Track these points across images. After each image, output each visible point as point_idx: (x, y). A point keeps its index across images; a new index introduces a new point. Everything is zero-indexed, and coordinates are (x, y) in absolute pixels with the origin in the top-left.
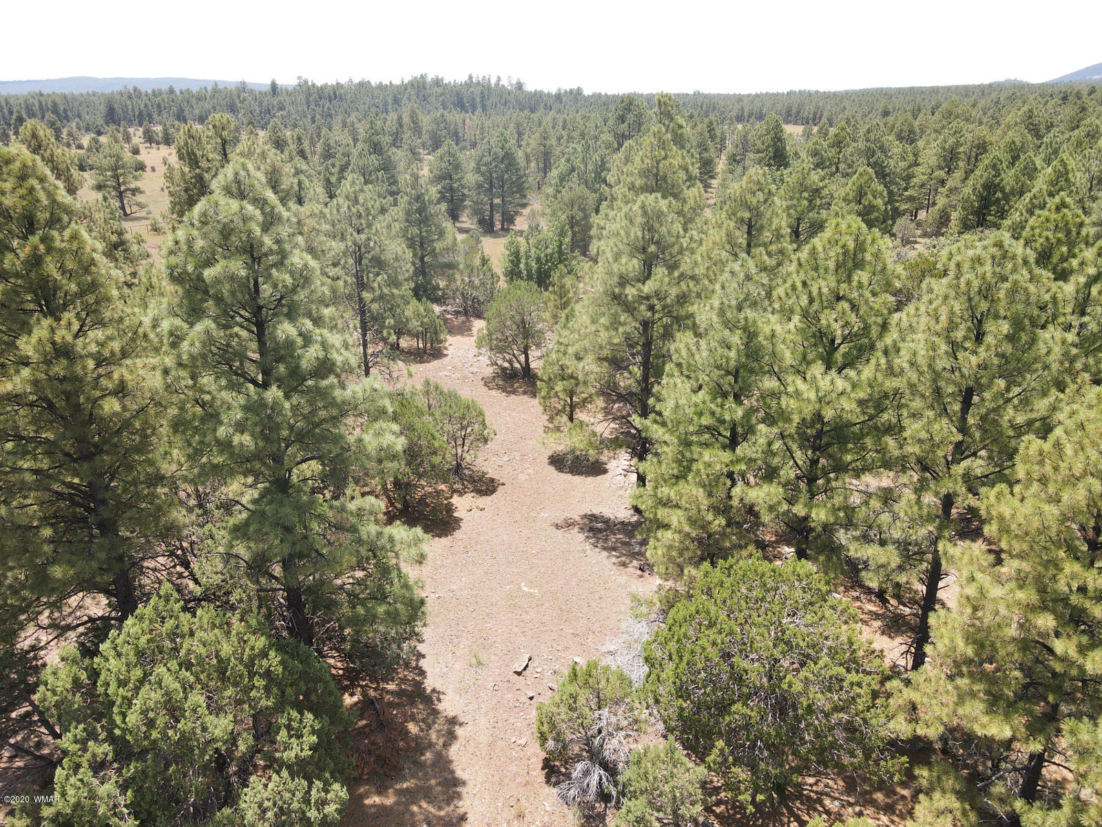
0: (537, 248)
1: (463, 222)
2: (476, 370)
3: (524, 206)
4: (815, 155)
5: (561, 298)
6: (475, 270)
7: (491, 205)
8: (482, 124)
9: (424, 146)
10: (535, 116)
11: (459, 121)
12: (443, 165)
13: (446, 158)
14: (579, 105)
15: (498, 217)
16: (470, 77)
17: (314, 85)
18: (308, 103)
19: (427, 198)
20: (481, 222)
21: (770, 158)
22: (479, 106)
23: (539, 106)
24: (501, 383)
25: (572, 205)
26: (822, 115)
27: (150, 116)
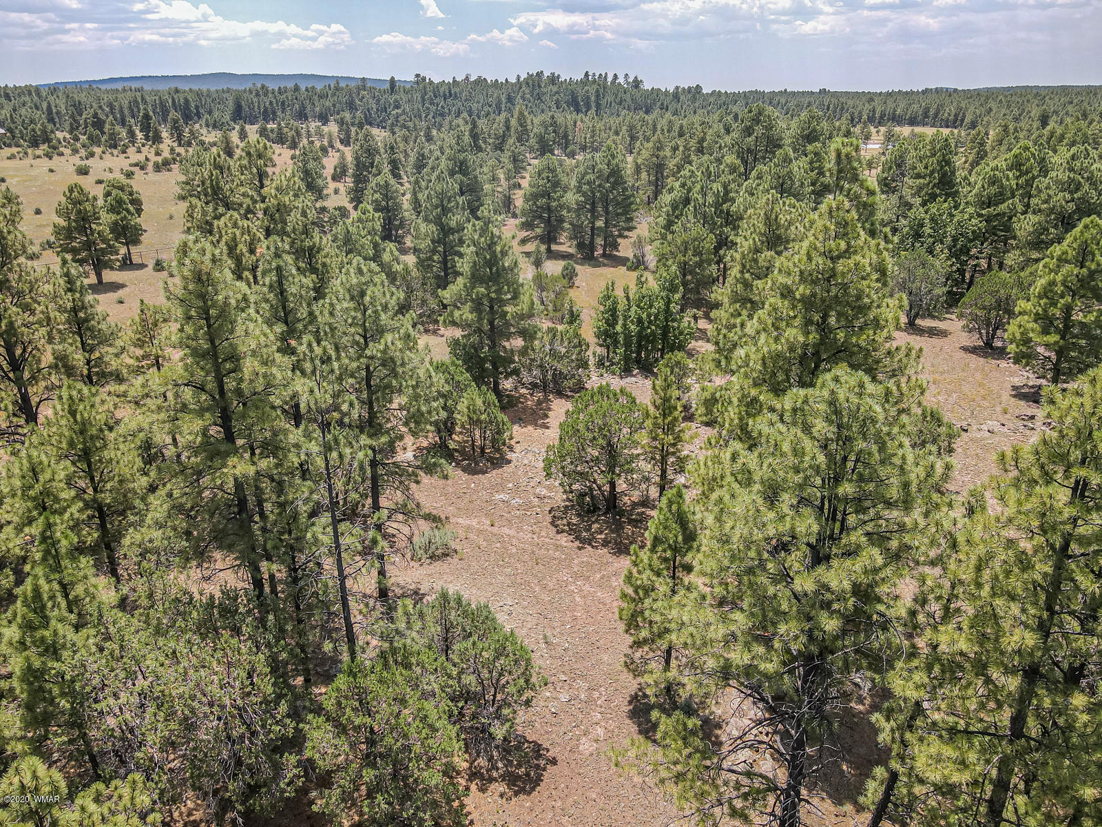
0: (638, 306)
1: (561, 244)
2: (544, 492)
3: (630, 229)
4: (994, 183)
5: (664, 416)
6: (559, 337)
7: (593, 229)
8: (593, 126)
9: (531, 150)
10: (649, 118)
11: (570, 123)
12: (541, 182)
13: (545, 175)
14: (697, 105)
15: (599, 241)
16: (587, 74)
17: (431, 82)
18: (423, 100)
19: (498, 249)
20: (580, 246)
21: (934, 186)
22: (593, 105)
23: (655, 104)
24: (575, 520)
25: (686, 249)
26: (964, 116)
27: (274, 113)
